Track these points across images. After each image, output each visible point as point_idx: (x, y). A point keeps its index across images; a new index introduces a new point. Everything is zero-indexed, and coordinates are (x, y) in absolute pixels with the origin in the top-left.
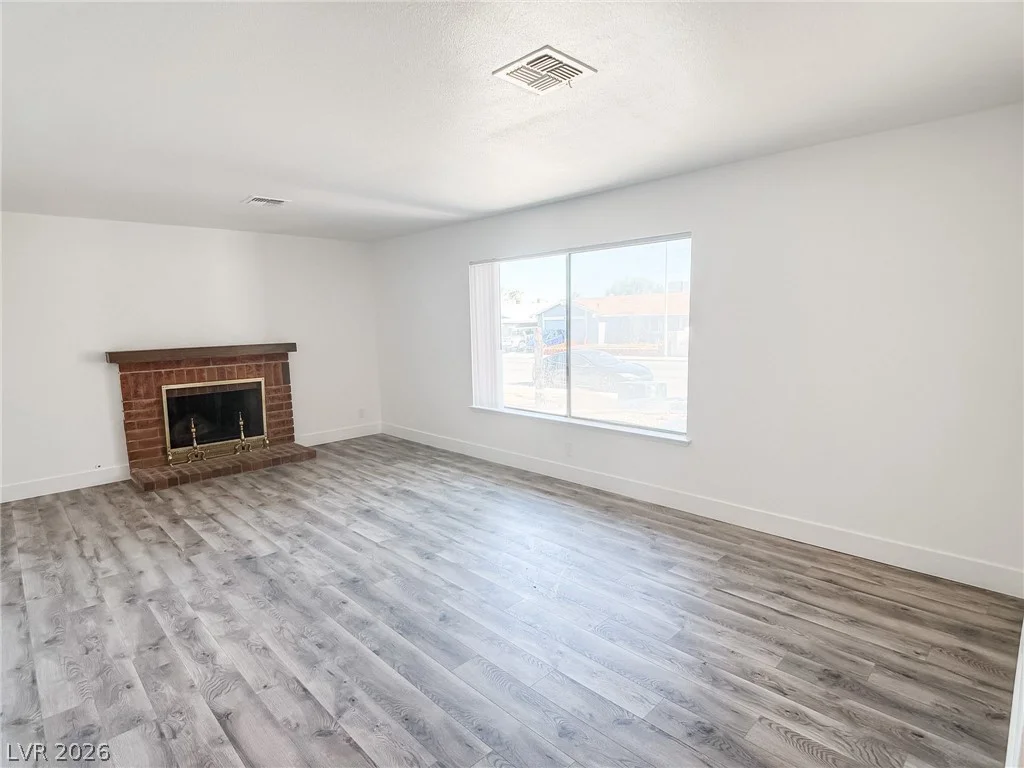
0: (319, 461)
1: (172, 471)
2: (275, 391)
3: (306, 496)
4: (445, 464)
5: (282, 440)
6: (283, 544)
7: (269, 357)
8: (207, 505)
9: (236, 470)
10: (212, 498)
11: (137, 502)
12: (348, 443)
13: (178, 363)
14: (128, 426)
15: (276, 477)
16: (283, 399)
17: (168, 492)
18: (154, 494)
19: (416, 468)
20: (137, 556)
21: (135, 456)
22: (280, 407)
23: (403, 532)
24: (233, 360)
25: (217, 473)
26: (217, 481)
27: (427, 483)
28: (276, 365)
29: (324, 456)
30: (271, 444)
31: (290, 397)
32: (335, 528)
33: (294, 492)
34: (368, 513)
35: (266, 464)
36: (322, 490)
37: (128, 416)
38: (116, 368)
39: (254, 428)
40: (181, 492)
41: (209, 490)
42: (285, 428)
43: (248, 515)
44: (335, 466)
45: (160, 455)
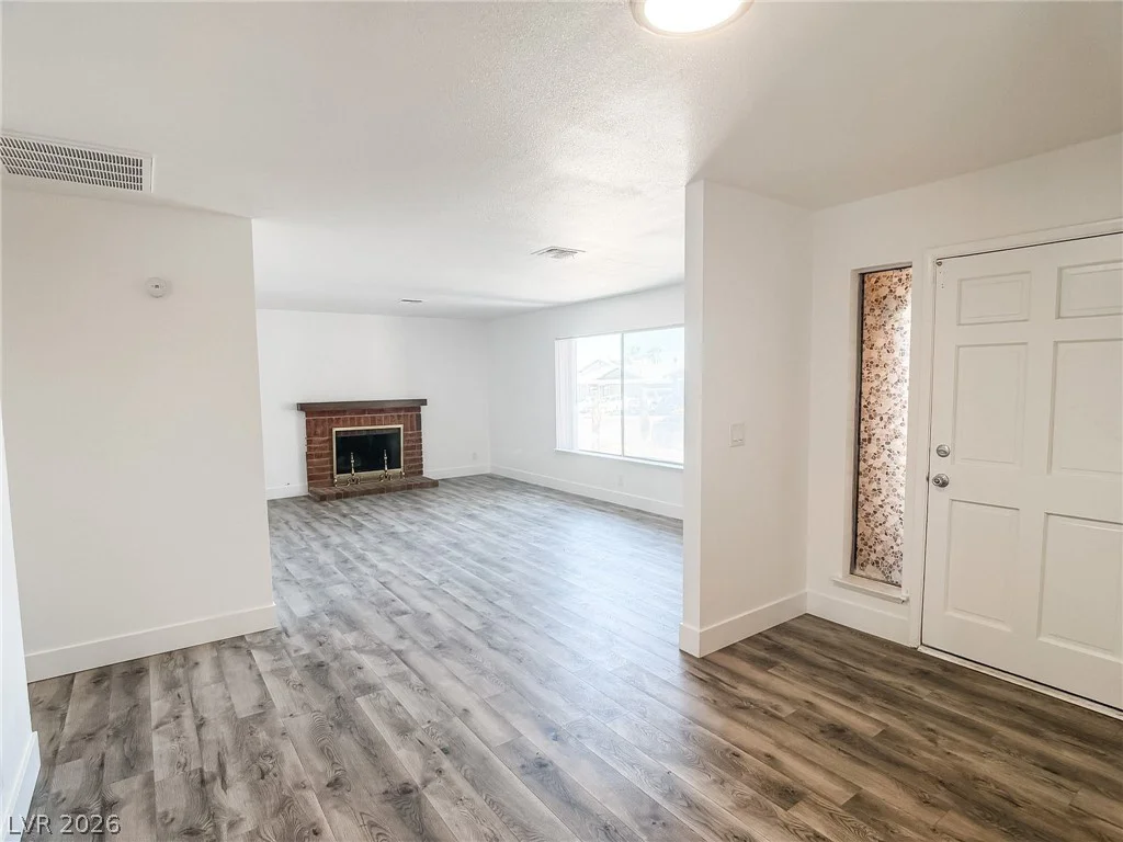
0: (440, 489)
1: (338, 489)
2: (411, 435)
3: (429, 507)
4: (533, 493)
5: (413, 473)
6: (414, 528)
7: (408, 409)
8: (365, 510)
9: (381, 491)
10: (365, 506)
11: (316, 506)
12: (463, 478)
13: (344, 412)
14: (309, 456)
15: (409, 496)
16: (417, 441)
17: (337, 502)
18: (326, 503)
19: (510, 495)
20: (325, 530)
21: (312, 478)
22: (413, 448)
23: (490, 525)
24: (382, 411)
25: (368, 492)
26: (369, 497)
27: (515, 503)
28: (411, 416)
29: (443, 486)
30: (406, 475)
31: (421, 440)
32: (448, 522)
33: (420, 503)
34: (471, 516)
35: (403, 488)
36: (441, 504)
37: (309, 449)
38: (304, 414)
39: (394, 464)
40: (345, 503)
41: (365, 502)
42: (416, 466)
43: (392, 515)
44: (451, 491)
45: (329, 479)
